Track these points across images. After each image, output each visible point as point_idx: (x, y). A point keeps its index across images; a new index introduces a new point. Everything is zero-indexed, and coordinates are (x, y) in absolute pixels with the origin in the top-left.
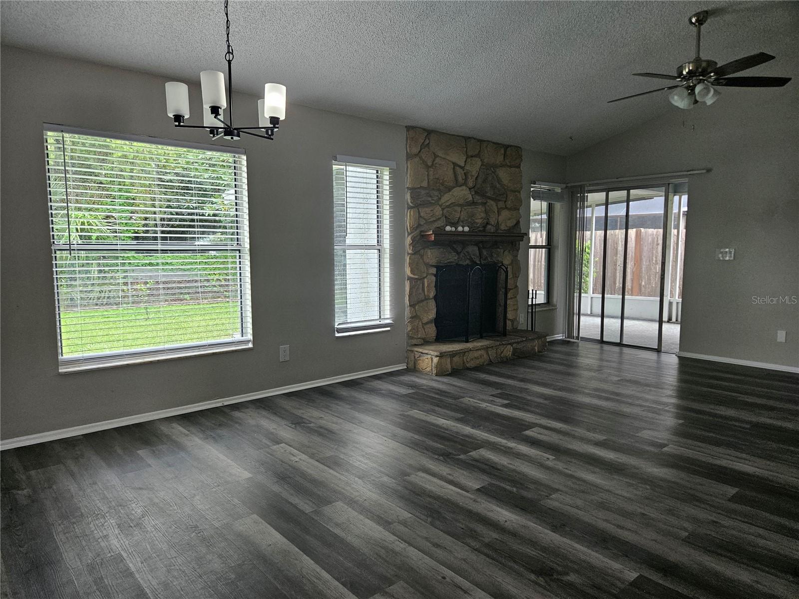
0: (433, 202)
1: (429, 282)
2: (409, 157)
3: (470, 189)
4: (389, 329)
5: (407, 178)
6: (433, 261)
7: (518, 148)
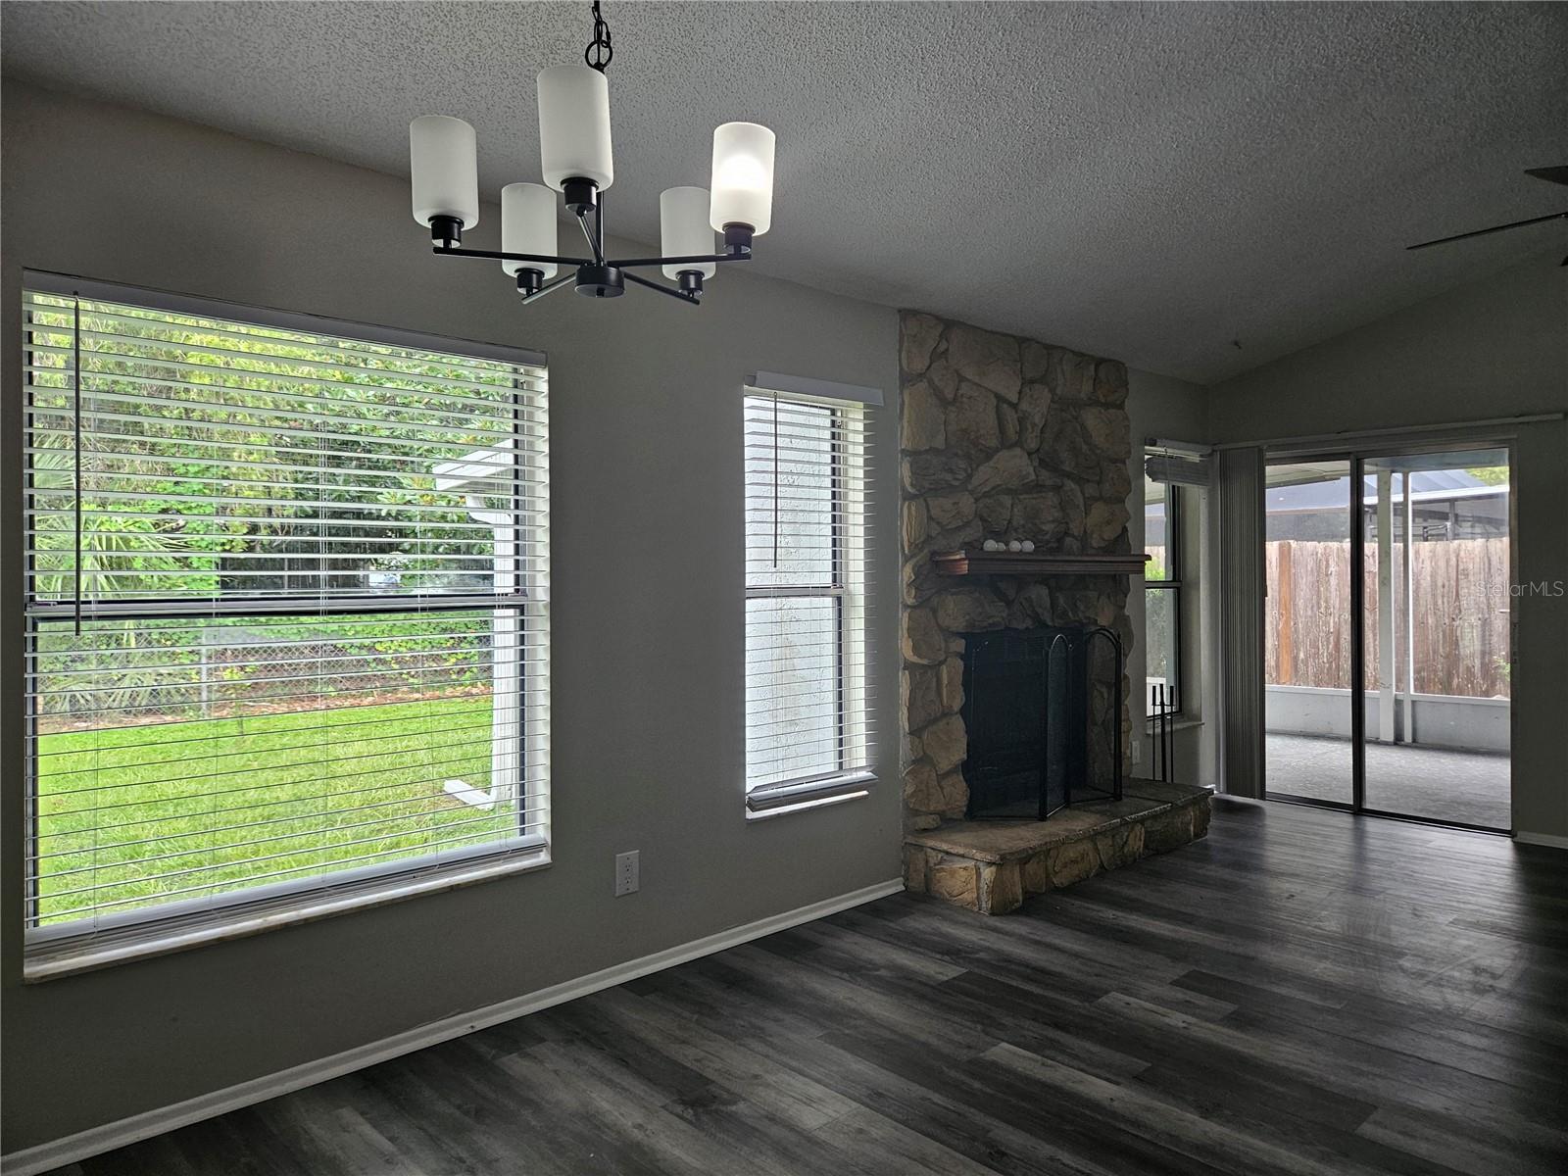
0: (956, 483)
1: (952, 672)
2: (907, 380)
3: (1029, 454)
4: (865, 793)
5: (902, 428)
6: (959, 624)
7: (1118, 366)
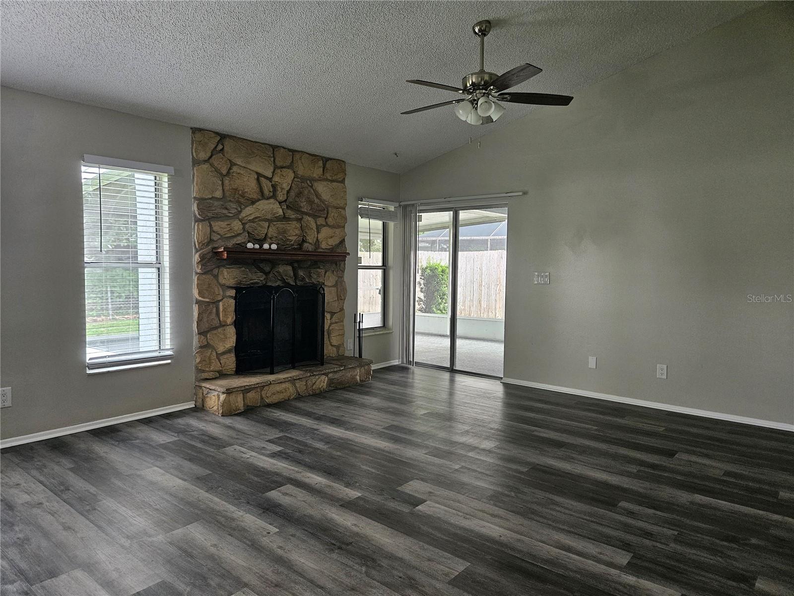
0: (231, 215)
1: (227, 309)
2: (196, 162)
3: (280, 203)
4: (169, 361)
5: (194, 186)
6: (232, 282)
7: (341, 162)
